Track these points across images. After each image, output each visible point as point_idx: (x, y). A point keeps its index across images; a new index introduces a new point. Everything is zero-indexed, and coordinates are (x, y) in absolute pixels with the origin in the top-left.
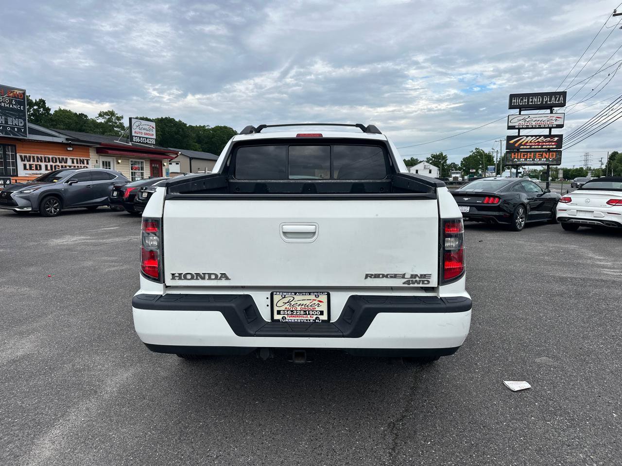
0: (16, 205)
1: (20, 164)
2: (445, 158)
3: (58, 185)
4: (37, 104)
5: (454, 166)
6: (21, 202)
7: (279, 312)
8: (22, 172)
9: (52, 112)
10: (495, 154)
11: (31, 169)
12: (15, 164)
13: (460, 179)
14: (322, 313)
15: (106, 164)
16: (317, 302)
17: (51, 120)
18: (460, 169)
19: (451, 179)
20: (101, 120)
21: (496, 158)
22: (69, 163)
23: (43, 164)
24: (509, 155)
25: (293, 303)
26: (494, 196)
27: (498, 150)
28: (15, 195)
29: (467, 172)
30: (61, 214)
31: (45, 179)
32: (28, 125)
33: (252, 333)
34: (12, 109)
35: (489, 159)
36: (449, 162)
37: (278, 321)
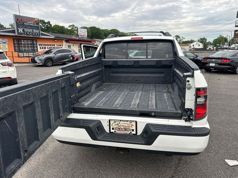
0: (37, 62)
1: (39, 47)
2: (206, 40)
3: (51, 55)
4: (47, 23)
5: (210, 43)
6: (38, 61)
7: (113, 129)
8: (39, 50)
9: (52, 26)
10: (228, 38)
11: (42, 48)
12: (37, 47)
13: (212, 49)
14: (133, 130)
15: (69, 46)
16: (130, 125)
17: (52, 29)
18: (212, 44)
19: (208, 49)
20: (70, 28)
21: (229, 39)
22: (56, 46)
23: (47, 47)
24: (235, 39)
25: (119, 125)
26: (227, 59)
27: (230, 36)
28: (36, 59)
29: (215, 46)
30: (52, 66)
31: (47, 53)
32: (41, 32)
33: (99, 139)
34: (35, 26)
35: (226, 40)
36: (207, 41)
37: (113, 132)
